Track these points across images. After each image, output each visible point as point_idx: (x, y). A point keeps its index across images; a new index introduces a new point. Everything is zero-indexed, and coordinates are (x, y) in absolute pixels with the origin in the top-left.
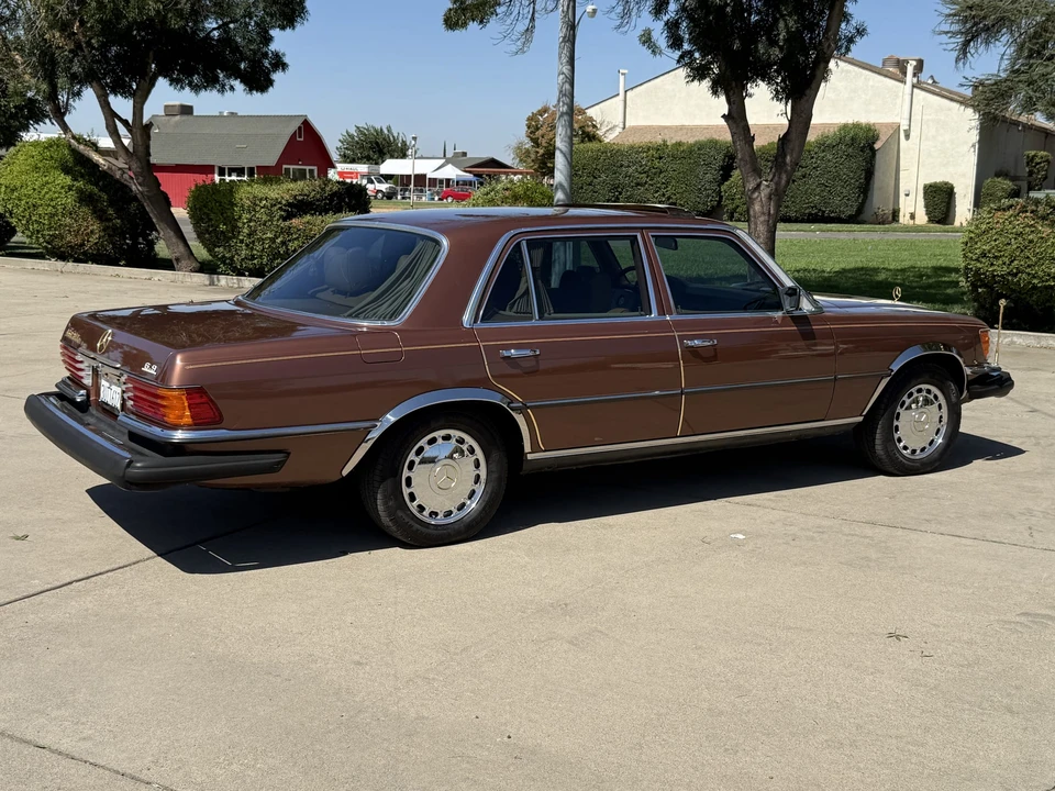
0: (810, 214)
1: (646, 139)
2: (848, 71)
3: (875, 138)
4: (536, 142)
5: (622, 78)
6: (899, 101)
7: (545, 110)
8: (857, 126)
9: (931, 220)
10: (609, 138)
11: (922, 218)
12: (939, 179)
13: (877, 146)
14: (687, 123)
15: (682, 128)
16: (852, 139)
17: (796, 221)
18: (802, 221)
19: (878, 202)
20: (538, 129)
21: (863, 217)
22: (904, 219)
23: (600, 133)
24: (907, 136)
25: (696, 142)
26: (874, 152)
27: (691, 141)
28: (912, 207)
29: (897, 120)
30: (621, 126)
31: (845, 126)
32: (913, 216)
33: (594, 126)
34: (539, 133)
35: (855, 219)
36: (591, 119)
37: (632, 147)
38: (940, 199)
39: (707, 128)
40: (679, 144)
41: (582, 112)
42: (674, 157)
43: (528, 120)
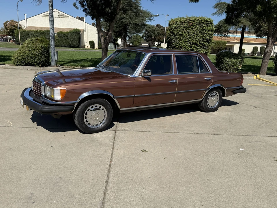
0: (70, 46)
1: (33, 29)
2: (73, 19)
3: (80, 32)
4: (7, 29)
5: (25, 16)
6: (83, 25)
7: (8, 22)
8: (77, 29)
9: (91, 48)
10: (24, 28)
11: (89, 47)
12: (92, 40)
13: (81, 33)
14: (41, 26)
15: (40, 27)
16: (76, 32)
17: (67, 47)
18: (68, 47)
19: (81, 44)
20: (7, 26)
21: (79, 47)
22: (86, 47)
23: (22, 27)
24: (85, 32)
25: (44, 31)
26: (80, 34)
27: (43, 30)
28: (87, 45)
29: (83, 29)
30: (26, 26)
31: (74, 29)
32: (87, 47)
33: (20, 26)
34: (7, 27)
35: (78, 47)
36: (19, 24)
37: (30, 31)
38: (92, 43)
39: (46, 28)
40: (41, 31)
41: (17, 22)
42: (40, 33)
43: (4, 23)
